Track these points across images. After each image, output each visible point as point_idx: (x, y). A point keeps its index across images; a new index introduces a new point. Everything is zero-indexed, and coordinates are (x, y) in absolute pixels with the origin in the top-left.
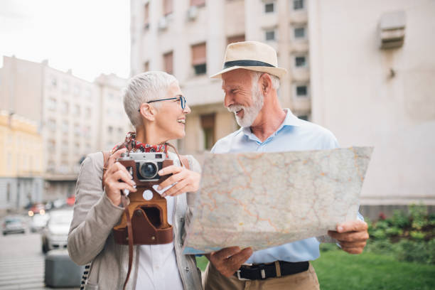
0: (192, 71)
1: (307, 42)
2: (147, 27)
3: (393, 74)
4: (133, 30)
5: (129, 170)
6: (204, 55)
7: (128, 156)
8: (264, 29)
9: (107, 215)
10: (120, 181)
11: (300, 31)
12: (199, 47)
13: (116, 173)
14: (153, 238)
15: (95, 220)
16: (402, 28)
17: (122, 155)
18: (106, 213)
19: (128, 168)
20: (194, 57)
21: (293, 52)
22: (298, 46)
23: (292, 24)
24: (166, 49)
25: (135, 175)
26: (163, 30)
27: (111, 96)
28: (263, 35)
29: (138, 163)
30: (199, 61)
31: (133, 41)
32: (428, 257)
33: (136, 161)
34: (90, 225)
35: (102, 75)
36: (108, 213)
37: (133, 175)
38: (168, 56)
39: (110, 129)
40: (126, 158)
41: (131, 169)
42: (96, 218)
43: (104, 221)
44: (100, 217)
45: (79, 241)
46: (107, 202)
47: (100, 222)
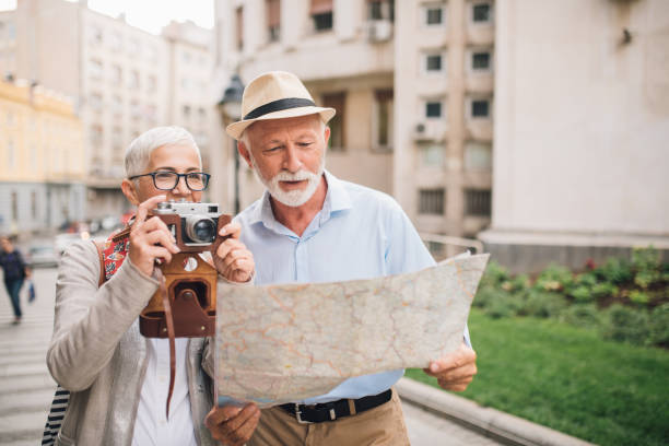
5: (170, 229)
7: (169, 207)
9: (131, 292)
10: (158, 244)
14: (203, 328)
15: (107, 303)
17: (159, 205)
19: (170, 226)
25: (179, 236)
29: (184, 219)
33: (182, 215)
34: (99, 312)
37: (175, 236)
40: (164, 211)
41: (173, 229)
42: (110, 300)
43: (125, 304)
44: (119, 299)
45: (76, 344)
46: (133, 273)
47: (117, 305)
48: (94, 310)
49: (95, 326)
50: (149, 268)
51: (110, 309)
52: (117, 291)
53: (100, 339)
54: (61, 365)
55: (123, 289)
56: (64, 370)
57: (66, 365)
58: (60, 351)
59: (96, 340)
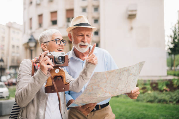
0: (51, 23)
1: (99, 14)
2: (31, 3)
3: (132, 28)
4: (25, 4)
6: (56, 16)
8: (82, 7)
9: (41, 79)
10: (48, 64)
11: (96, 9)
12: (54, 13)
13: (47, 61)
15: (34, 82)
16: (136, 11)
18: (40, 78)
19: (51, 59)
20: (52, 17)
21: (93, 18)
22: (95, 15)
23: (93, 6)
24: (40, 13)
26: (38, 5)
27: (14, 32)
28: (81, 10)
30: (54, 19)
31: (25, 9)
32: (144, 100)
34: (31, 85)
35: (10, 22)
36: (41, 78)
38: (40, 16)
39: (13, 46)
40: (49, 55)
41: (52, 60)
42: (35, 81)
43: (39, 82)
44: (37, 81)
45: (24, 94)
46: (42, 73)
47: (37, 83)
48: (30, 84)
49: (30, 89)
50: (46, 72)
51: (35, 84)
52: (37, 79)
53: (32, 93)
54: (19, 99)
55: (39, 78)
56: (20, 101)
57: (21, 100)
58: (19, 95)
59: (30, 93)
